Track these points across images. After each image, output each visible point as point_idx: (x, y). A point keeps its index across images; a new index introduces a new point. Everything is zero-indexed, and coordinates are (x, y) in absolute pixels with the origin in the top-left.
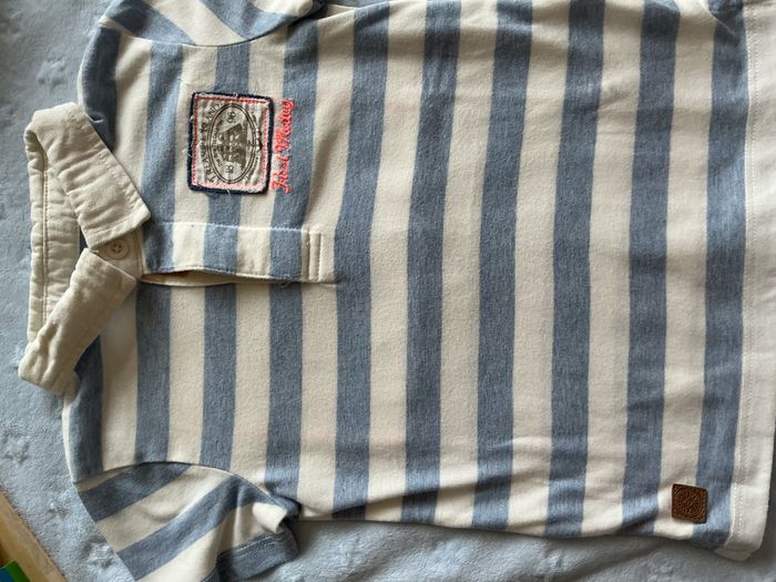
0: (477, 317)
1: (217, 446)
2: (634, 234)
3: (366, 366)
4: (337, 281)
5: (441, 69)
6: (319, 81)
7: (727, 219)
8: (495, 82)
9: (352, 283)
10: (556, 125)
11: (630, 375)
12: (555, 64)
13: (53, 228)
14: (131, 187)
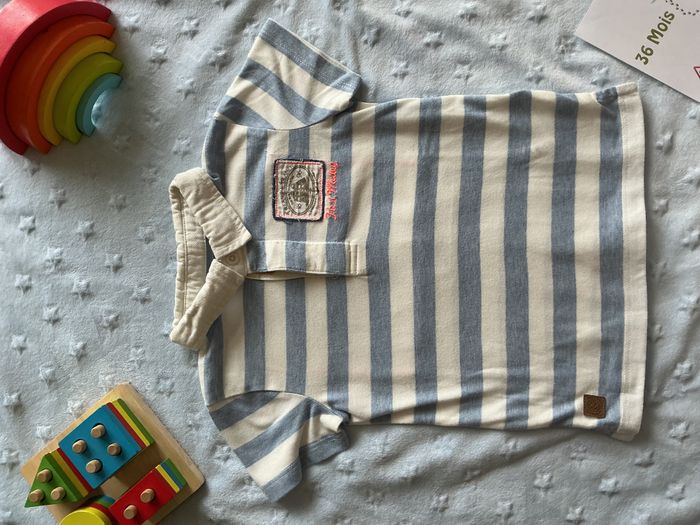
0: (457, 294)
1: (296, 380)
2: (554, 239)
3: (388, 327)
4: (368, 275)
5: (429, 141)
6: (354, 150)
7: (612, 228)
8: (464, 147)
9: (378, 275)
10: (503, 173)
11: (554, 328)
12: (502, 135)
13: (191, 247)
14: (238, 219)
